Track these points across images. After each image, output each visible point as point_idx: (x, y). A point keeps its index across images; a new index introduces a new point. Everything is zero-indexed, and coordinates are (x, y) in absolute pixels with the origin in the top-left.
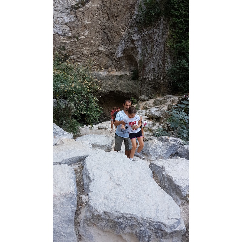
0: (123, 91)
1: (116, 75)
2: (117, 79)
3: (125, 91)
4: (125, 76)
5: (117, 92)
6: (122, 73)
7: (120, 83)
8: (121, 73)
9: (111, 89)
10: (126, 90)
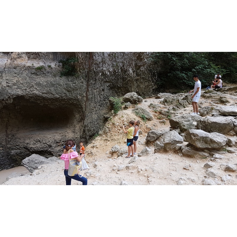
0: (44, 95)
1: (29, 67)
2: (32, 74)
3: (49, 96)
4: (48, 69)
5: (31, 97)
6: (41, 64)
7: (38, 80)
8: (39, 63)
9: (20, 92)
10: (52, 94)
